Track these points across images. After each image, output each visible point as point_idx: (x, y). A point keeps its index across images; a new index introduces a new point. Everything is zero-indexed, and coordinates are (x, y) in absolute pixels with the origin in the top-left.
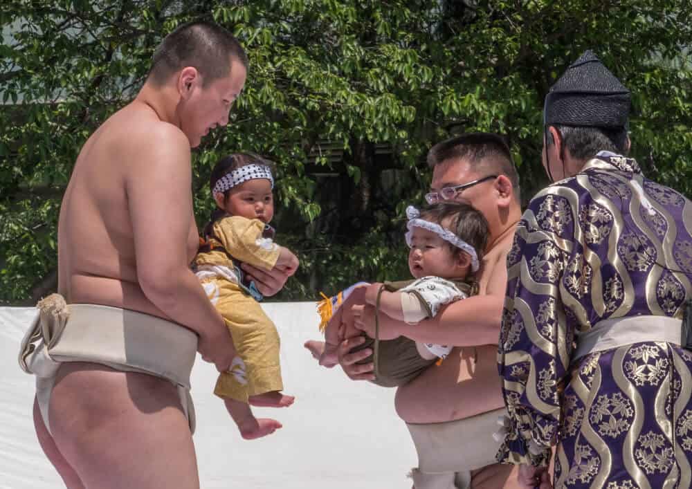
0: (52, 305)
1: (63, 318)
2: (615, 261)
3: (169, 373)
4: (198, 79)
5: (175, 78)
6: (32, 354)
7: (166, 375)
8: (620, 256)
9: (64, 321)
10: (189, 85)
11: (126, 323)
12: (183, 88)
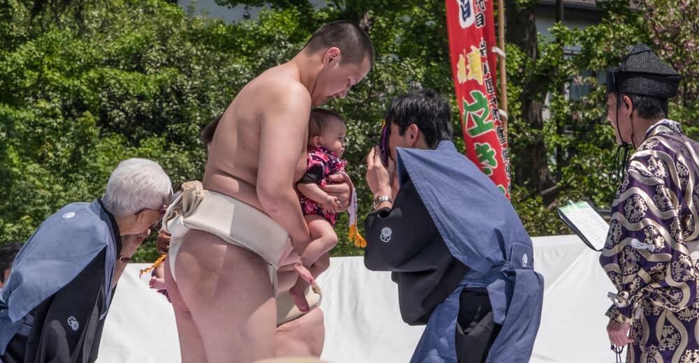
0: (192, 187)
1: (199, 199)
2: (691, 205)
3: (262, 253)
4: (338, 58)
5: (323, 51)
6: (173, 220)
7: (259, 253)
8: (694, 202)
9: (199, 201)
10: (331, 60)
11: (236, 211)
12: (326, 60)
